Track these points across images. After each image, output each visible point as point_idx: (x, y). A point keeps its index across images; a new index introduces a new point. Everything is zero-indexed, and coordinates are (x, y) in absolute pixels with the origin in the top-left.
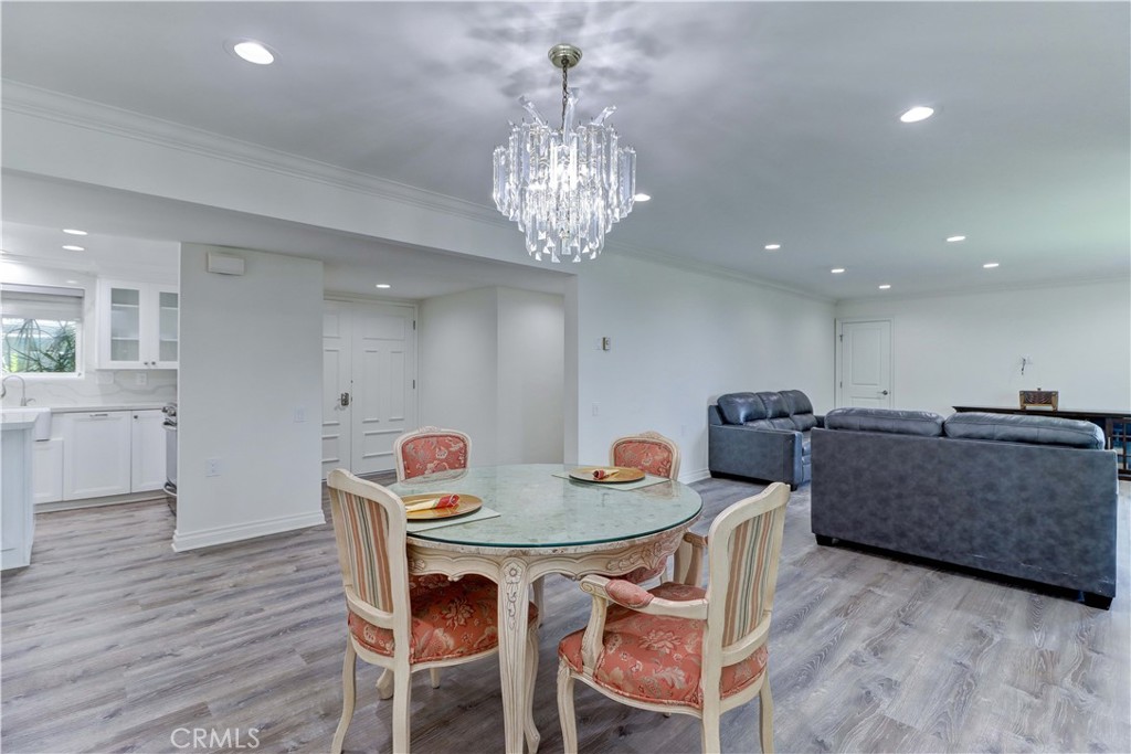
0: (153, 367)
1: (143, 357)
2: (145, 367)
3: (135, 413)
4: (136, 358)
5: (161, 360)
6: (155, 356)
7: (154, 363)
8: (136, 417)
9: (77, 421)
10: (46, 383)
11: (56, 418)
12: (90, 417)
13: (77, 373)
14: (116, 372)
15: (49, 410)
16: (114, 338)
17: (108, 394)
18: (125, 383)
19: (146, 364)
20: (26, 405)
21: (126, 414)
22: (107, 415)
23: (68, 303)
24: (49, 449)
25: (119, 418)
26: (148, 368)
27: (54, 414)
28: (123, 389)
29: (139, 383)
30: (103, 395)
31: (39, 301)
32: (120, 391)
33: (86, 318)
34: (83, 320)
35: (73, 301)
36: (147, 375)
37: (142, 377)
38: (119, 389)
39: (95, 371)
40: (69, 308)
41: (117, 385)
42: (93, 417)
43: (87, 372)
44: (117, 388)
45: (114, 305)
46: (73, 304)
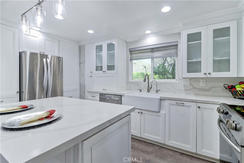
0: (209, 76)
1: (203, 70)
2: (205, 76)
3: (199, 105)
4: (200, 71)
5: (214, 71)
6: (211, 70)
7: (209, 74)
8: (199, 107)
9: (170, 104)
10: (164, 83)
11: (162, 102)
12: (176, 104)
13: (176, 80)
14: (191, 79)
15: (159, 98)
16: (188, 61)
17: (188, 90)
18: (195, 85)
19: (205, 74)
20: (157, 93)
21: (194, 105)
22: (183, 104)
23: (173, 49)
24: (160, 116)
25: (190, 107)
26: (206, 77)
27: (162, 100)
28: (194, 88)
29: (202, 84)
30: (185, 90)
31: (163, 50)
32: (192, 89)
33: (179, 54)
34: (178, 55)
35: (174, 47)
36: (205, 80)
37: (203, 82)
38: (192, 88)
39: (182, 78)
40: (173, 51)
41: (191, 85)
42: (177, 104)
43: (179, 79)
44: (191, 87)
45: (189, 43)
46: (174, 49)
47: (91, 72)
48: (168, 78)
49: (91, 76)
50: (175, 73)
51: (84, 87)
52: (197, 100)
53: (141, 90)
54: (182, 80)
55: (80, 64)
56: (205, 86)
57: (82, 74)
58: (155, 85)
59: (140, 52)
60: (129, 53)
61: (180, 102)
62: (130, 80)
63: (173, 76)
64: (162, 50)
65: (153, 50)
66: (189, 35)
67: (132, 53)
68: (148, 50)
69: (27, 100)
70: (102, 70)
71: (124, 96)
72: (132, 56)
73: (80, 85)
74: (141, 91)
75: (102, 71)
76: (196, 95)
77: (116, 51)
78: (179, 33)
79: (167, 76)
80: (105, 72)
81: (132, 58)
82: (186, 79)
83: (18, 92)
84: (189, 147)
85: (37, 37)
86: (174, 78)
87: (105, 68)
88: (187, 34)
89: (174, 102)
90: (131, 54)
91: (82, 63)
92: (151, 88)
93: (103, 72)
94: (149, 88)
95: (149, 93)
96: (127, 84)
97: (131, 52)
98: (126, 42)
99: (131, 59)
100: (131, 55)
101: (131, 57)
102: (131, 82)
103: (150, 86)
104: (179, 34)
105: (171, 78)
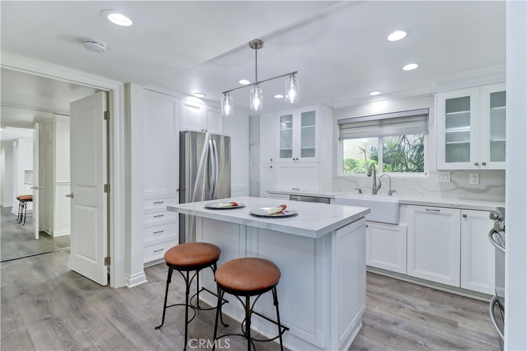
0: (483, 168)
1: (474, 158)
2: (476, 168)
3: (464, 212)
4: (468, 159)
5: (491, 160)
6: (486, 157)
7: (484, 164)
8: (465, 216)
9: (416, 212)
10: (404, 180)
11: (402, 208)
12: (426, 211)
13: (424, 173)
14: (452, 172)
15: (398, 202)
16: (448, 143)
17: (446, 191)
18: (461, 182)
19: (477, 164)
20: (391, 195)
21: (457, 212)
22: (439, 211)
23: (419, 121)
24: (398, 231)
25: (450, 215)
26: (479, 169)
27: (401, 205)
28: (458, 187)
29: (472, 182)
30: (442, 191)
31: (402, 122)
32: (456, 189)
33: (430, 130)
34: (428, 132)
35: (422, 118)
36: (478, 175)
37: (475, 177)
38: (455, 187)
39: (436, 171)
40: (420, 124)
41: (454, 183)
42: (428, 211)
43: (430, 172)
44: (452, 186)
45: (448, 114)
46: (421, 121)
47: (271, 160)
48: (408, 170)
49: (271, 167)
50: (423, 160)
51: (258, 184)
52: (461, 205)
53: (360, 191)
54: (437, 173)
55: (250, 145)
56: (478, 183)
57: (254, 163)
58: (386, 181)
59: (358, 125)
60: (337, 127)
61: (434, 209)
62: (340, 174)
63: (419, 166)
64: (399, 123)
65: (382, 122)
66: (448, 101)
67: (342, 128)
68: (372, 122)
69: (204, 200)
70: (291, 157)
71: (334, 198)
72: (342, 133)
73: (250, 182)
74: (361, 193)
75: (292, 159)
76: (461, 199)
77: (317, 125)
78: (431, 94)
79: (407, 167)
80: (297, 159)
81: (342, 136)
82: (442, 173)
83: (178, 190)
84: (449, 279)
85: (198, 108)
86: (420, 170)
87: (296, 153)
88: (446, 100)
89: (423, 209)
90: (340, 129)
91: (253, 145)
92: (380, 187)
93: (294, 159)
94: (377, 187)
95: (375, 196)
96: (333, 180)
97: (340, 125)
98: (332, 108)
99: (340, 137)
100: (340, 132)
101: (340, 135)
102: (341, 178)
103: (378, 183)
104: (432, 96)
105: (414, 171)
